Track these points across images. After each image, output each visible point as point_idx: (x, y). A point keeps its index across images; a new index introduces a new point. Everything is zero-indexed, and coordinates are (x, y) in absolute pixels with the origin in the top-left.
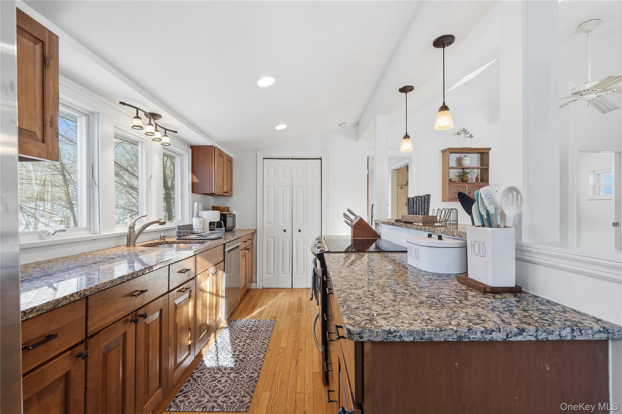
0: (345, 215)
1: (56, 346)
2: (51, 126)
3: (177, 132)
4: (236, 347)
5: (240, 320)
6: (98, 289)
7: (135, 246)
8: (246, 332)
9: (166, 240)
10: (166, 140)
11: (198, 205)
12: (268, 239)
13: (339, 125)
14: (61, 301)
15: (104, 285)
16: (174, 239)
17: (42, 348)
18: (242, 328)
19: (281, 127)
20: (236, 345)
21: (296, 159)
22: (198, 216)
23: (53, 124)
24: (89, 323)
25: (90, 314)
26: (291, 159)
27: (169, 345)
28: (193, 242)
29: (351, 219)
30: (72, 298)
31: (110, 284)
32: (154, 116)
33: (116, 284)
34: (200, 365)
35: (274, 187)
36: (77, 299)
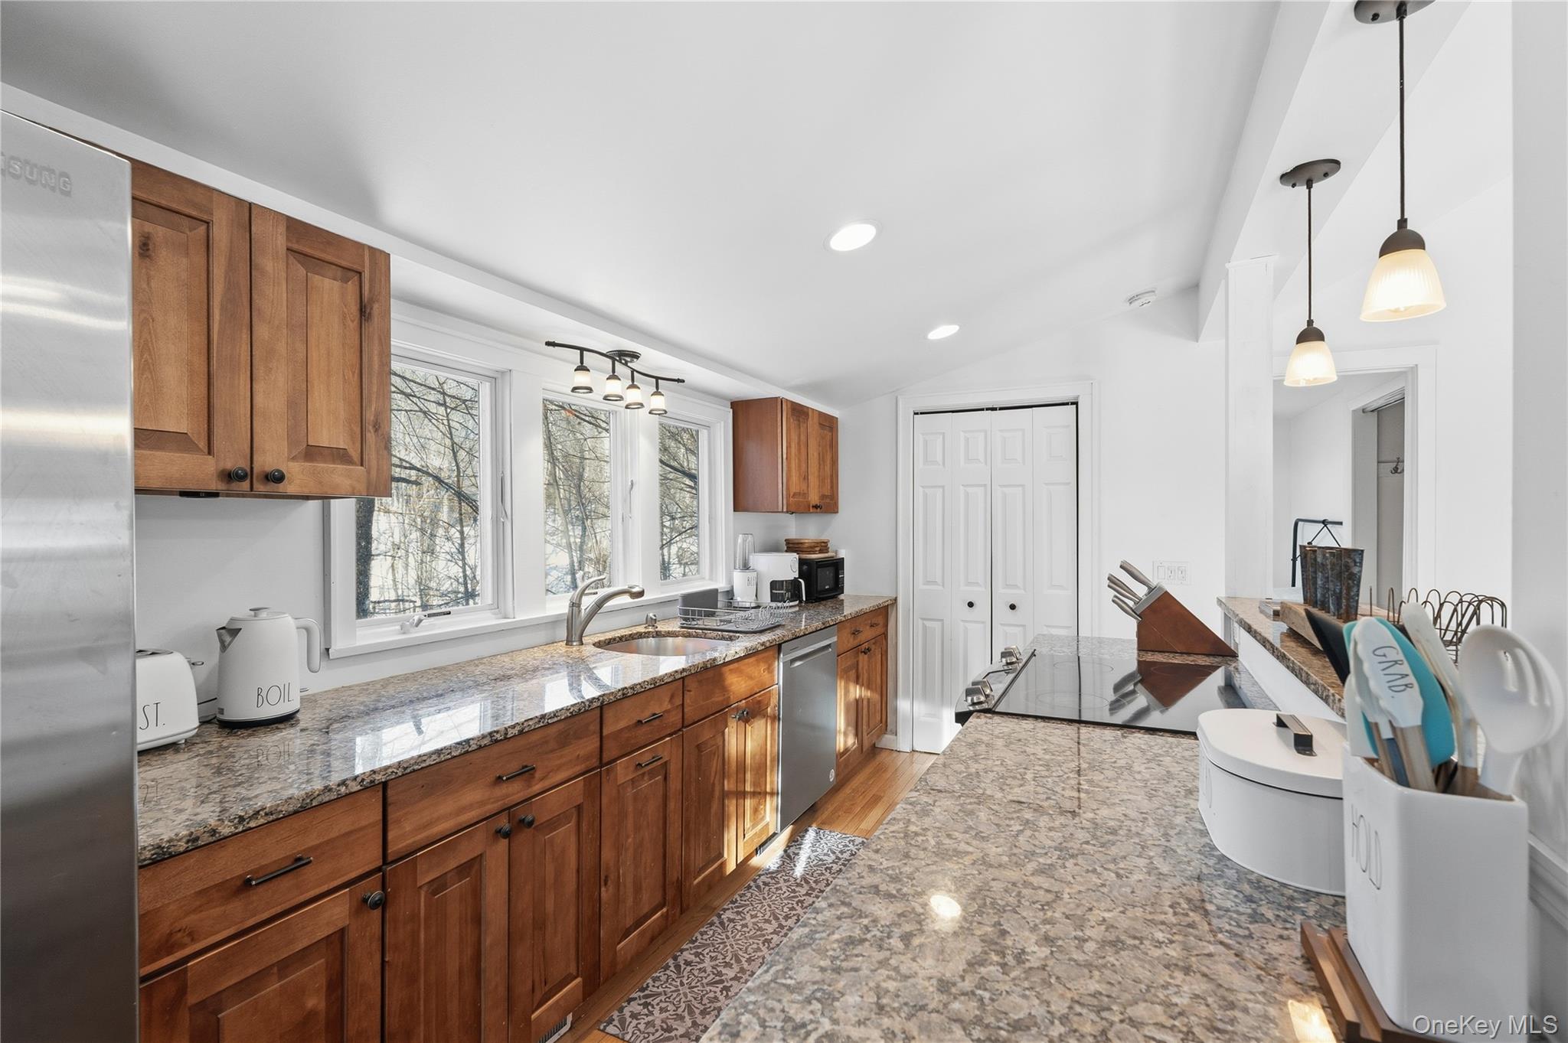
0: (1113, 582)
1: (314, 880)
2: (376, 431)
3: (683, 381)
4: (795, 905)
5: (827, 832)
6: (405, 769)
7: (582, 644)
8: (830, 868)
9: (659, 629)
10: (658, 402)
11: (744, 541)
12: (925, 622)
13: (1131, 300)
14: (318, 795)
15: (420, 760)
16: (675, 626)
17: (286, 882)
18: (825, 855)
19: (943, 332)
20: (796, 900)
21: (1001, 409)
22: (746, 567)
23: (379, 427)
24: (391, 835)
25: (391, 817)
26: (987, 409)
27: (602, 883)
28: (710, 635)
29: (1134, 595)
30: (343, 789)
31: (434, 757)
32: (621, 356)
33: (449, 756)
34: (702, 935)
35: (943, 487)
36: (353, 790)
